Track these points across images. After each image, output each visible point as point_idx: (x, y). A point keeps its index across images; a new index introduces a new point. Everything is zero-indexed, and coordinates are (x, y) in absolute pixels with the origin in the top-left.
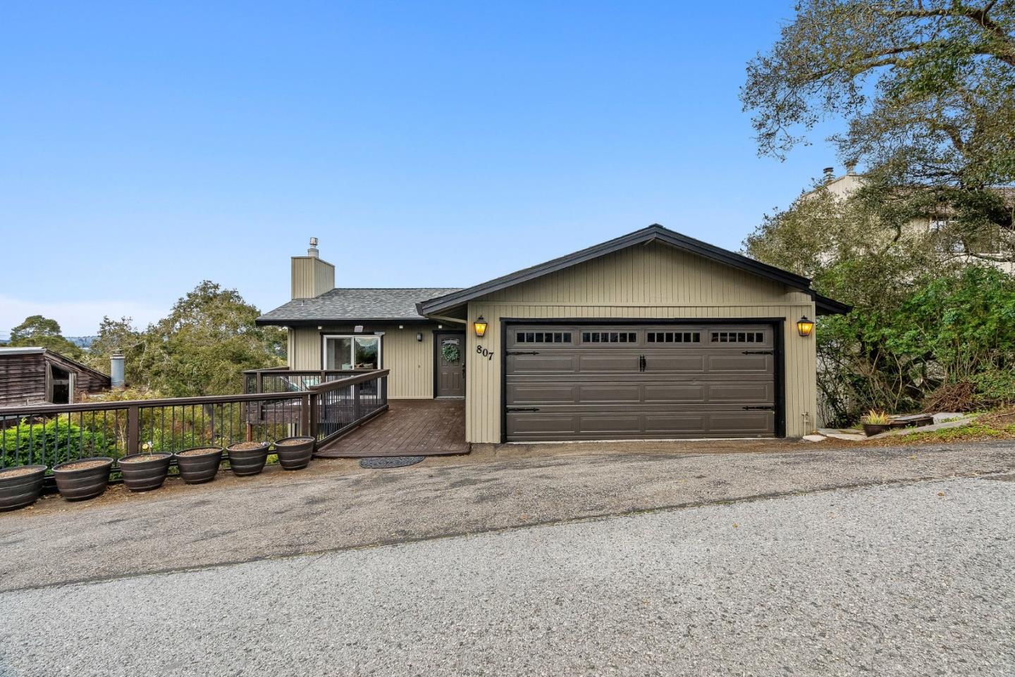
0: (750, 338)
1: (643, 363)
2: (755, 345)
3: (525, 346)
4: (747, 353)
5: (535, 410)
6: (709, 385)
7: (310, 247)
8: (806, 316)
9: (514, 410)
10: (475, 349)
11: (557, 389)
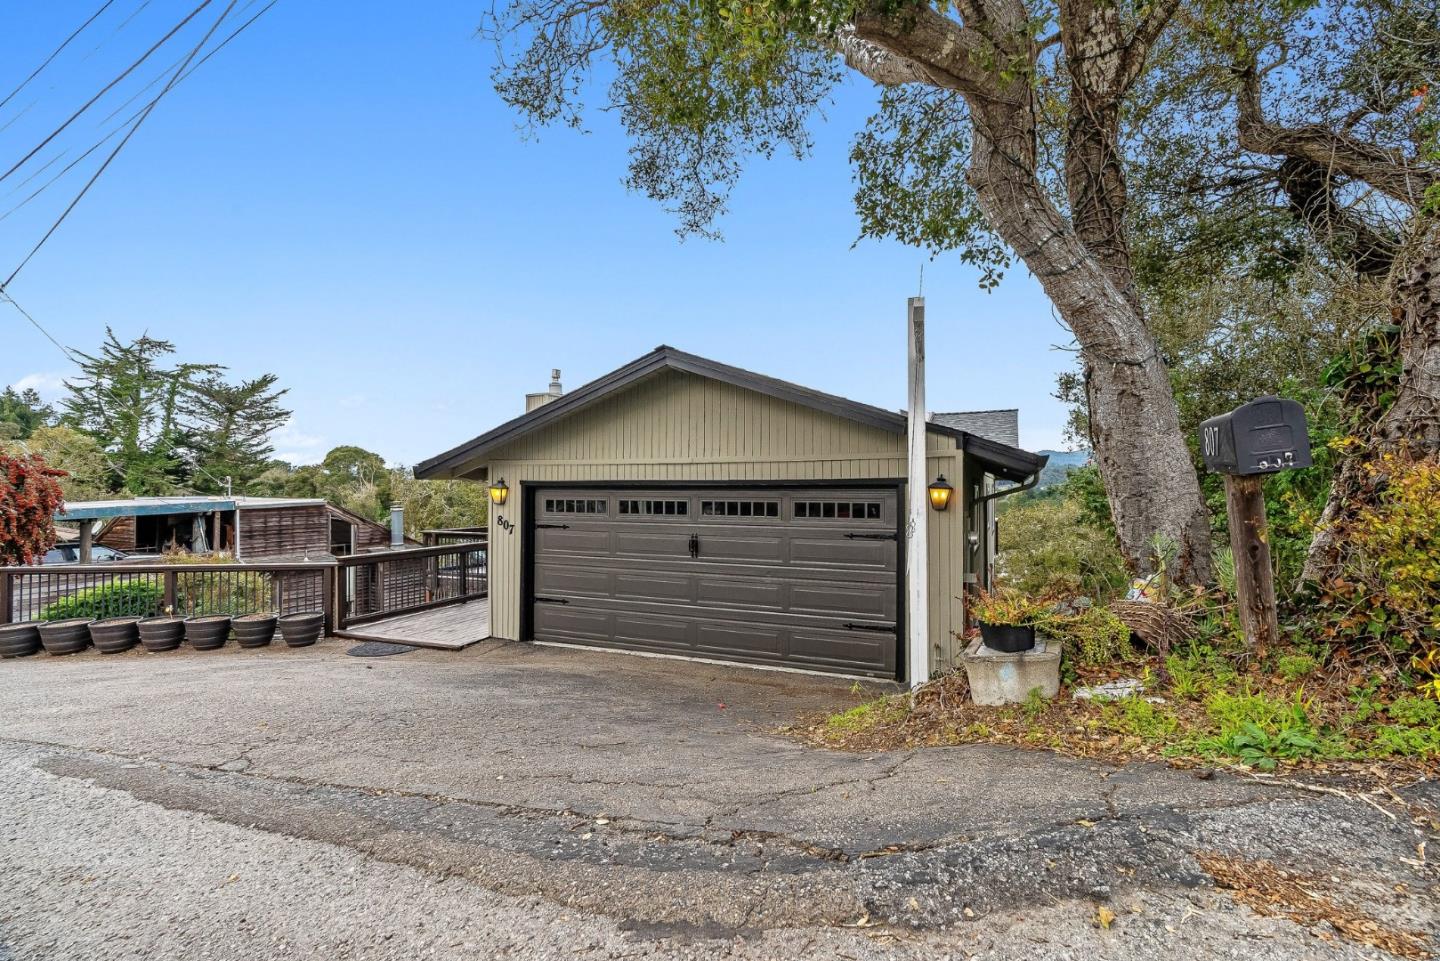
0: (859, 512)
1: (695, 547)
2: (867, 524)
3: (557, 517)
4: (852, 536)
5: (564, 602)
6: (790, 584)
7: (551, 381)
8: (944, 477)
9: (541, 600)
10: (496, 520)
11: (593, 576)
